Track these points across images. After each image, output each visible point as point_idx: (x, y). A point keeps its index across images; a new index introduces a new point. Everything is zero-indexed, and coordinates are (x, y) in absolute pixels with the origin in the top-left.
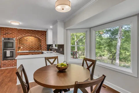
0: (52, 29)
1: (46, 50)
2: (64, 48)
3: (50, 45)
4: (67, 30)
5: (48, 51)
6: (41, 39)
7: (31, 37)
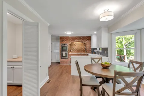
0: (96, 34)
1: (90, 53)
2: (108, 51)
3: (94, 49)
4: (111, 34)
5: (92, 53)
6: (86, 43)
7: (78, 42)
